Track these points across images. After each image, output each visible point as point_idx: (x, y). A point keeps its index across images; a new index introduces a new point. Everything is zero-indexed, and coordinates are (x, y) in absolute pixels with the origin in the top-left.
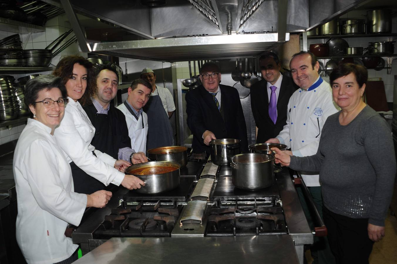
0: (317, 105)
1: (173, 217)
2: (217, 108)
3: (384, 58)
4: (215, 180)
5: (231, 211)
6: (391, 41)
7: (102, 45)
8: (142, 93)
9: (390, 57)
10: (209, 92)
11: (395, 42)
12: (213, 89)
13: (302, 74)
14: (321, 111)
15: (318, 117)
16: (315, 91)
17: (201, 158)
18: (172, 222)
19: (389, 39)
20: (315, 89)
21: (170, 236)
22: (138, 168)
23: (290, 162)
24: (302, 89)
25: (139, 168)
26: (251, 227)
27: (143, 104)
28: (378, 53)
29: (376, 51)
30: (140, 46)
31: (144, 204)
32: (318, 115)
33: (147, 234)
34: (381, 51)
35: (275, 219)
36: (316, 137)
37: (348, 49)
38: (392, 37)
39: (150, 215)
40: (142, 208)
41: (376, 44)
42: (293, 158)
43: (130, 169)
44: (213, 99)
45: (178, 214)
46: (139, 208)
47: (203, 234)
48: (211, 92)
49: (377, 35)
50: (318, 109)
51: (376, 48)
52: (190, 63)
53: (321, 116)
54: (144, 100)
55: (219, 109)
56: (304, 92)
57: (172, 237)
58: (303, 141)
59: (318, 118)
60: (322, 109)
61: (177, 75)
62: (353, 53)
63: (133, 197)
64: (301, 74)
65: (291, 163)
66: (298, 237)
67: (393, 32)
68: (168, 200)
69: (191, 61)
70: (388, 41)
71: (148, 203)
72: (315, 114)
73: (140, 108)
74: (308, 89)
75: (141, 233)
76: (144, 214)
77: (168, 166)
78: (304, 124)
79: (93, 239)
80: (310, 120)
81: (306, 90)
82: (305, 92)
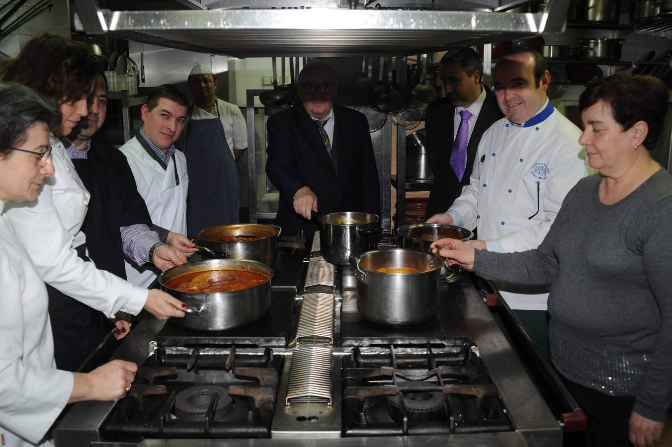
0: (539, 158)
1: (270, 390)
2: (325, 148)
3: (602, 67)
4: (335, 297)
5: (386, 373)
6: (615, 37)
7: (133, 16)
8: (167, 115)
9: (611, 65)
10: (313, 118)
11: (623, 40)
12: (321, 114)
13: (514, 96)
14: (546, 170)
15: (540, 180)
16: (537, 129)
17: (296, 246)
18: (269, 401)
19: (611, 35)
20: (539, 125)
21: (269, 436)
22: (185, 272)
23: (473, 260)
24: (512, 123)
25: (187, 273)
26: (431, 409)
27: (171, 136)
28: (595, 57)
29: (591, 54)
30: (225, 23)
31: (201, 353)
32: (540, 178)
33: (221, 430)
34: (599, 55)
35: (479, 393)
36: (530, 218)
37: (543, 48)
38: (616, 31)
39: (215, 375)
40: (198, 361)
41: (592, 41)
42: (480, 254)
43: (167, 275)
44: (319, 131)
45: (276, 380)
46: (193, 363)
47: (340, 432)
48: (316, 119)
49: (595, 25)
50: (541, 165)
51: (592, 49)
52: (274, 61)
53: (544, 179)
54: (173, 129)
55: (328, 150)
56: (515, 128)
57: (273, 438)
58: (503, 223)
59: (538, 184)
60: (549, 167)
61: (236, 80)
62: (551, 56)
63: (177, 338)
64: (513, 94)
65: (476, 263)
66: (533, 437)
67: (620, 23)
68: (250, 343)
69: (277, 58)
70: (611, 37)
71: (209, 350)
72: (534, 175)
73: (168, 145)
74: (523, 124)
75: (205, 430)
76: (202, 373)
77: (244, 269)
78: (510, 191)
79: (101, 441)
80: (522, 184)
81: (519, 125)
82: (518, 128)
